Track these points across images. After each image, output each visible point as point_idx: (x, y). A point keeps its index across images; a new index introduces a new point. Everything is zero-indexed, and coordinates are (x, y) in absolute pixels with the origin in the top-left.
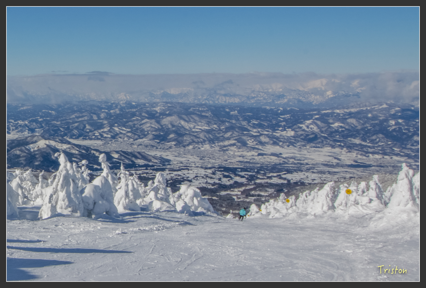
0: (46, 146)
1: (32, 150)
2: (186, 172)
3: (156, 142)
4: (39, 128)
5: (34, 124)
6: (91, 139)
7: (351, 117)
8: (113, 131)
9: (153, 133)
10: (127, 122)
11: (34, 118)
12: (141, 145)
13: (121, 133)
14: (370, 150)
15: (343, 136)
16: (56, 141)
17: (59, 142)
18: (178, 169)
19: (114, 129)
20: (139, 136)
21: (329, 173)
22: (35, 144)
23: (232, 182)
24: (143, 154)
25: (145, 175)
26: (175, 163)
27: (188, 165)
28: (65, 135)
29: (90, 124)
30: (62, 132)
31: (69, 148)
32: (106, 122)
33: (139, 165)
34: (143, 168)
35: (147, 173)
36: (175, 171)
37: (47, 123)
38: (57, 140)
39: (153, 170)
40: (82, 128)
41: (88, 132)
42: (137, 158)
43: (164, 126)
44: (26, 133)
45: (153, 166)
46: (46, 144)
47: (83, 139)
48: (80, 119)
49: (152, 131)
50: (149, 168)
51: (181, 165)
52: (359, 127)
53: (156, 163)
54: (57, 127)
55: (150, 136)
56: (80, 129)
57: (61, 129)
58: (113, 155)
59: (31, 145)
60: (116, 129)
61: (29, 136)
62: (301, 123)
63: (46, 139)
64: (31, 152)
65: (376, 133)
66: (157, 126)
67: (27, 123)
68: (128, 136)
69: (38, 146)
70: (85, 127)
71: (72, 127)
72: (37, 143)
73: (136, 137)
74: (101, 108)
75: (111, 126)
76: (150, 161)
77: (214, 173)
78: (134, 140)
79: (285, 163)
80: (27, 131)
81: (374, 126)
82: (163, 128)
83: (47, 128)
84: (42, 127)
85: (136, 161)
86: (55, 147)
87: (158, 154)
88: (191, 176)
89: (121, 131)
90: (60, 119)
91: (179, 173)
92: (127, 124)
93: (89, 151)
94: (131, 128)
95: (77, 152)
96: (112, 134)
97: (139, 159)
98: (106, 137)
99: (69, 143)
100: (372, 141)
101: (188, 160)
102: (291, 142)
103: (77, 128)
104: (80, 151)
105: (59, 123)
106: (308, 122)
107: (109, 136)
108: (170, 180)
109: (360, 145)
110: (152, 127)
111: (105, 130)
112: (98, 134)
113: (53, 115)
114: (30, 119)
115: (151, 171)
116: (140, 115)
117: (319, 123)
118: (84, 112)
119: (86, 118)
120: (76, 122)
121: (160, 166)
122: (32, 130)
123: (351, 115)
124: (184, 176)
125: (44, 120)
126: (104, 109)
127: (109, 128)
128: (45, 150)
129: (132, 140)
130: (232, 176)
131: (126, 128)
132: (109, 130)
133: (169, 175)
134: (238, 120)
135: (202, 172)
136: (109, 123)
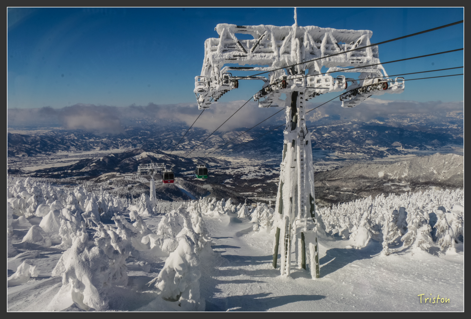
0: (147, 156)
1: (137, 160)
2: (242, 169)
3: (220, 150)
4: (139, 144)
5: (136, 141)
6: (177, 150)
7: (333, 130)
8: (191, 144)
9: (218, 144)
10: (201, 137)
11: (135, 137)
12: (211, 152)
13: (197, 145)
14: (345, 150)
15: (329, 142)
16: (154, 153)
17: (156, 153)
18: (237, 167)
19: (191, 142)
20: (209, 146)
21: (325, 165)
22: (139, 155)
23: (271, 174)
24: (213, 158)
25: (217, 173)
26: (234, 163)
27: (242, 165)
28: (159, 147)
29: (175, 140)
30: (156, 146)
31: (163, 157)
32: (186, 138)
33: (211, 166)
34: (214, 168)
35: (218, 171)
36: (235, 169)
37: (145, 140)
38: (155, 151)
39: (221, 169)
40: (170, 142)
41: (174, 145)
42: (210, 161)
43: (224, 139)
44: (131, 148)
45: (220, 166)
46: (147, 155)
47: (171, 150)
48: (168, 136)
49: (217, 143)
50: (218, 168)
51: (238, 164)
52: (338, 136)
53: (222, 164)
54: (152, 142)
55: (217, 147)
56: (169, 143)
57: (155, 144)
58: (193, 160)
59: (137, 156)
60: (193, 142)
61: (134, 150)
63: (146, 151)
64: (137, 161)
65: (347, 139)
66: (220, 139)
67: (130, 140)
68: (201, 147)
69: (142, 157)
70: (172, 141)
71: (163, 142)
72: (141, 154)
73: (207, 147)
74: (181, 129)
75: (190, 140)
76: (218, 163)
77: (260, 169)
78: (206, 150)
80: (131, 146)
81: (345, 135)
82: (224, 140)
83: (145, 143)
84: (141, 143)
85: (209, 164)
86: (153, 156)
87: (223, 158)
88: (247, 172)
89: (197, 144)
90: (153, 137)
91: (238, 170)
92: (200, 139)
93: (177, 158)
94: (203, 141)
95: (169, 159)
96: (191, 146)
97: (211, 162)
98: (187, 148)
99: (163, 153)
100: (345, 144)
101: (242, 161)
103: (166, 143)
104: (171, 159)
105: (153, 139)
107: (189, 147)
108: (234, 175)
109: (339, 147)
110: (217, 140)
111: (186, 143)
112: (181, 146)
113: (149, 134)
114: (132, 138)
115: (220, 170)
117: (316, 134)
118: (170, 132)
119: (172, 135)
120: (166, 139)
121: (225, 166)
122: (135, 146)
123: (334, 129)
124: (242, 172)
125: (142, 138)
126: (184, 128)
127: (188, 142)
128: (147, 159)
129: (204, 149)
130: (271, 170)
131: (200, 141)
132: (189, 143)
133: (232, 172)
134: (269, 134)
135: (253, 169)
136: (188, 138)
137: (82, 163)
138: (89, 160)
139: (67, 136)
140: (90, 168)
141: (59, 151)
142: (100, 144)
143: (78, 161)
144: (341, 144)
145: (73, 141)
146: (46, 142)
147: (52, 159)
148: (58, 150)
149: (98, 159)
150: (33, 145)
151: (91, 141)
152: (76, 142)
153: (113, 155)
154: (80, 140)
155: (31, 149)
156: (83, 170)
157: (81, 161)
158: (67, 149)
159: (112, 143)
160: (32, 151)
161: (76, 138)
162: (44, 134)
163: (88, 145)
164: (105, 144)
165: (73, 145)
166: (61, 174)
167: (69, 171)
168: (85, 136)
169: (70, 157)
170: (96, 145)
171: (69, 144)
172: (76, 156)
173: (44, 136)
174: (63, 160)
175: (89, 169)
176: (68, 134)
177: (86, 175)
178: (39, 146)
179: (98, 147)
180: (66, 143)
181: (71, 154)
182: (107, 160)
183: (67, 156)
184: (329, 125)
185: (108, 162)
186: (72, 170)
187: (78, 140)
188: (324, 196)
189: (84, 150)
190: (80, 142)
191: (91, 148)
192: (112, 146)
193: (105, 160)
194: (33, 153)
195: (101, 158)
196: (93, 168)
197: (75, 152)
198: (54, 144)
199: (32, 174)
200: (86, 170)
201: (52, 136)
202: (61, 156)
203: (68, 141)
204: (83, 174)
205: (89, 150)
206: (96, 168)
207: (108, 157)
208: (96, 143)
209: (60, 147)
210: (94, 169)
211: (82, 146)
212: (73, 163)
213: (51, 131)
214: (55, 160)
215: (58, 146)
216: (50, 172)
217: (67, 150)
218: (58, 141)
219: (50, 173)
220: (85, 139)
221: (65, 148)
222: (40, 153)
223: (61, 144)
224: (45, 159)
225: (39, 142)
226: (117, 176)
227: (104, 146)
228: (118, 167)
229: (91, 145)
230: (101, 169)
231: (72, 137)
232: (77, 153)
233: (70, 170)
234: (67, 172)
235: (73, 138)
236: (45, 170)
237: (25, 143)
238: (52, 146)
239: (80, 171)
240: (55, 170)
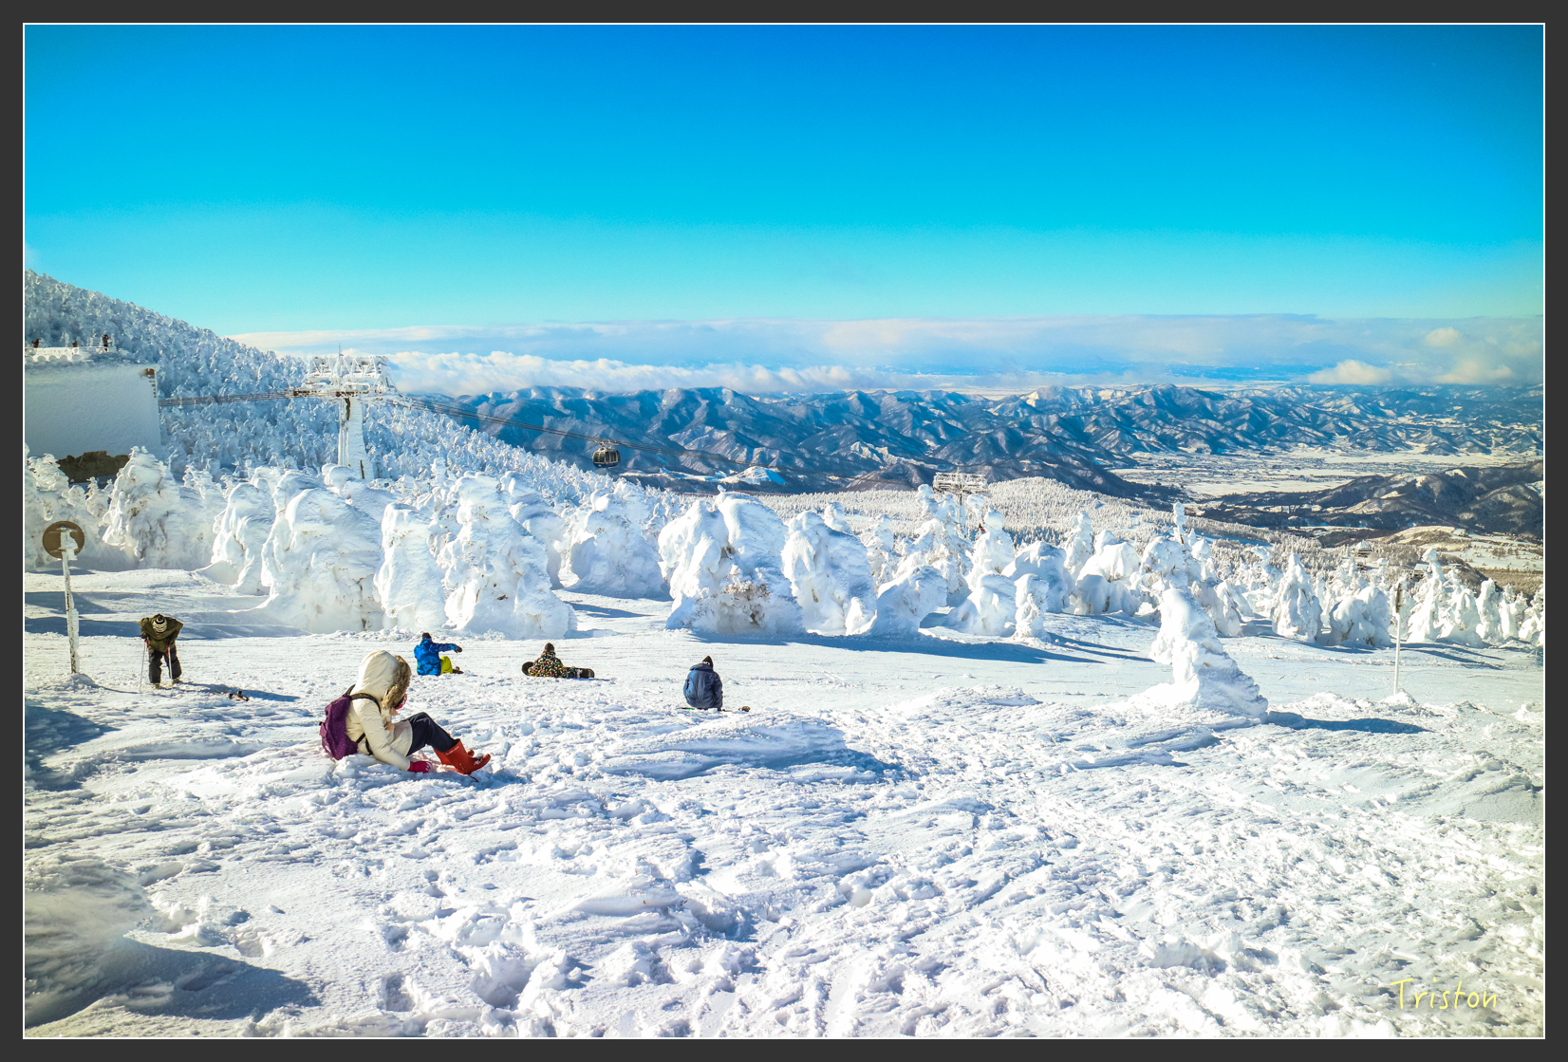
44: (1530, 455)
64: (1538, 499)
67: (1533, 428)
80: (1532, 447)
137: (1358, 488)
138: (1382, 479)
139: (1331, 403)
140: (1380, 506)
141: (1301, 444)
142: (1429, 435)
143: (1347, 482)
145: (1346, 418)
146: (1265, 417)
147: (1274, 467)
148: (1296, 441)
149: (1409, 480)
150: (1229, 423)
151: (1402, 424)
152: (1355, 424)
153: (1460, 473)
154: (1367, 418)
155: (1221, 434)
156: (1358, 509)
157: (1356, 481)
158: (1325, 441)
159: (1470, 433)
160: (1223, 441)
161: (1356, 411)
162: (1265, 392)
163: (1390, 434)
164: (1447, 436)
165: (1343, 432)
166: (1291, 514)
167: (1317, 508)
168: (1387, 407)
169: (1329, 466)
170: (1414, 436)
171: (1331, 426)
172: (1347, 466)
173: (1264, 399)
174: (1307, 472)
175: (1375, 509)
176: (1333, 398)
177: (1363, 525)
178: (1244, 427)
179: (1420, 442)
180: (1325, 422)
181: (1332, 457)
182: (1436, 487)
183: (1319, 463)
185: (1442, 492)
187: (1360, 418)
189: (1374, 449)
190: (1365, 425)
191: (1399, 443)
192: (1469, 444)
193: (1431, 486)
194: (1224, 446)
195: (1420, 479)
196: (1388, 506)
197: (1347, 453)
198: (1287, 425)
199: (1214, 505)
200: (1366, 510)
201: (1286, 400)
202: (1304, 460)
203: (1329, 418)
204: (1354, 520)
205: (1390, 449)
206: (1398, 507)
207: (1442, 477)
208: (1416, 431)
209: (1304, 434)
210: (1390, 510)
211: (1370, 435)
212: (1334, 485)
213: (1286, 387)
214: (1283, 471)
215: (1300, 431)
216: (1259, 503)
217: (1323, 445)
218: (1300, 417)
219: (1261, 508)
220: (1384, 415)
221: (1317, 438)
222: (1245, 446)
223: (1309, 427)
224: (1256, 466)
225: (1247, 416)
226: (1454, 537)
227: (1441, 441)
228: (1469, 511)
229: (1399, 434)
230: (1413, 512)
231: (1346, 407)
232: (1351, 455)
233: (1320, 504)
234: (1309, 510)
235: (1349, 409)
236: (1248, 498)
237: (1210, 415)
238: (1282, 431)
239: (1349, 510)
240: (1275, 499)
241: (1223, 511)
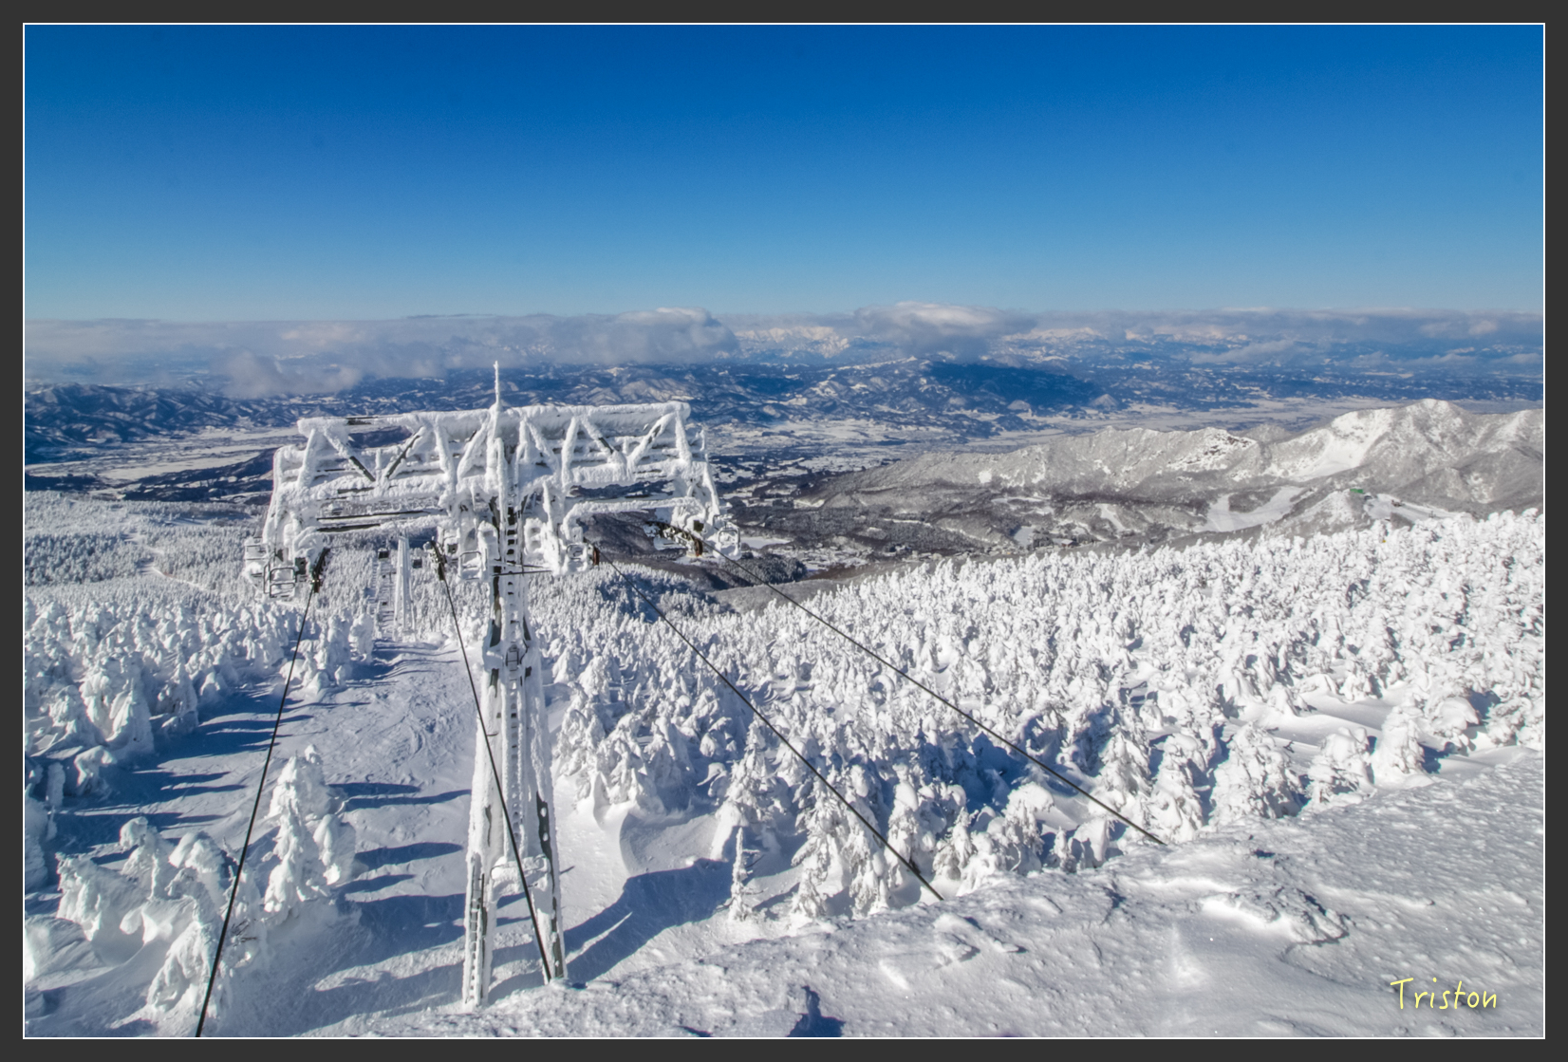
5: (408, 401)
7: (874, 375)
11: (407, 393)
14: (903, 420)
15: (867, 402)
21: (857, 455)
23: (735, 478)
29: (507, 398)
32: (533, 393)
37: (432, 398)
43: (625, 398)
48: (489, 391)
52: (886, 389)
54: (451, 404)
62: (815, 385)
65: (906, 395)
66: (614, 398)
67: (394, 400)
74: (524, 373)
79: (800, 445)
81: (903, 386)
90: (453, 392)
100: (902, 408)
102: (803, 414)
105: (453, 399)
106: (823, 383)
109: (889, 413)
114: (400, 394)
116: (587, 382)
117: (836, 384)
120: (484, 397)
123: (876, 372)
125: (425, 395)
130: (734, 468)
134: (729, 384)
136: (538, 395)
137: (267, 457)
139: (231, 391)
141: (208, 427)
142: (317, 411)
143: (256, 454)
144: (892, 406)
145: (246, 403)
146: (172, 407)
147: (186, 449)
148: (204, 425)
150: (137, 414)
151: (293, 404)
152: (255, 407)
154: (262, 402)
155: (131, 424)
158: (230, 422)
159: (348, 407)
160: (133, 430)
162: (167, 385)
163: (286, 412)
165: (245, 414)
166: (210, 487)
167: (232, 479)
169: (236, 443)
171: (234, 409)
172: (253, 441)
173: (168, 391)
174: (217, 450)
178: (153, 416)
180: (228, 407)
181: (238, 435)
183: (227, 441)
184: (864, 362)
186: (240, 476)
188: (856, 529)
189: (273, 426)
194: (135, 434)
197: (251, 431)
198: (194, 411)
199: (132, 488)
201: (190, 391)
202: (214, 440)
203: (231, 404)
209: (210, 418)
211: (269, 415)
212: (244, 458)
213: (188, 379)
214: (196, 451)
215: (206, 416)
216: (179, 481)
217: (228, 426)
218: (205, 404)
219: (181, 485)
221: (223, 421)
222: (156, 433)
223: (214, 412)
224: (168, 449)
225: (154, 407)
229: (293, 412)
233: (235, 475)
234: (226, 482)
235: (246, 396)
236: (165, 479)
237: (116, 408)
238: (189, 417)
239: (263, 478)
240: (193, 476)
241: (144, 492)
